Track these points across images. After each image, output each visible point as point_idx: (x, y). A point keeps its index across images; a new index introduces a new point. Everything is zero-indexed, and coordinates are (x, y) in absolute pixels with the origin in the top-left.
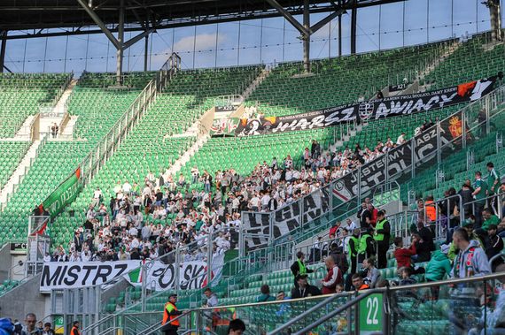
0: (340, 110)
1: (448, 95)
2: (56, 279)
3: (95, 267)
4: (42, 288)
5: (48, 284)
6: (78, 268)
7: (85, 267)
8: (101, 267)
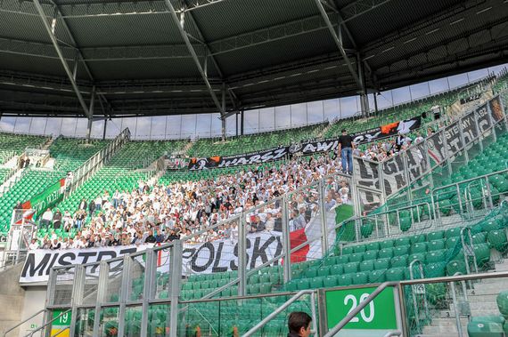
0: (273, 151)
1: (372, 134)
2: (43, 269)
3: (94, 254)
4: (22, 280)
5: (32, 274)
6: (72, 255)
7: (80, 255)
8: (102, 254)
